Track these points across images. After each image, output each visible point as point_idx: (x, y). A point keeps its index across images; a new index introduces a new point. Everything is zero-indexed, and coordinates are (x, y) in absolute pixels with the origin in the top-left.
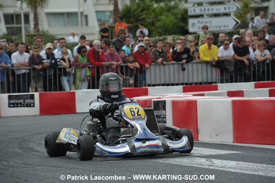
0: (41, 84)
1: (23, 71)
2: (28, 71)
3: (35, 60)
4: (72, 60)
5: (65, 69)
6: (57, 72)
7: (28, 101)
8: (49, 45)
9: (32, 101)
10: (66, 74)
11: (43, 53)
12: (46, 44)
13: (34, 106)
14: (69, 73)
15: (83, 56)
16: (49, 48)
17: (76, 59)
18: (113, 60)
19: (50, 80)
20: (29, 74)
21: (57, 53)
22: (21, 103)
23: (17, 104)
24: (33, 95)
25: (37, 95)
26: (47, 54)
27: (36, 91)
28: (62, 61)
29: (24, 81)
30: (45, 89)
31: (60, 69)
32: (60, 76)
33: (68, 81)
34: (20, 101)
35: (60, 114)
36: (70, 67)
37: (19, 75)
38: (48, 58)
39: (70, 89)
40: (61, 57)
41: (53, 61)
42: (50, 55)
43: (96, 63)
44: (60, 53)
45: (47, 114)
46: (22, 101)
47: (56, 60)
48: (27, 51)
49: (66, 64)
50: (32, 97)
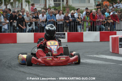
0: (68, 29)
1: (61, 23)
2: (63, 23)
3: (66, 18)
4: (82, 18)
5: (79, 22)
6: (76, 23)
7: (63, 36)
8: (72, 11)
9: (64, 36)
10: (79, 24)
11: (69, 15)
12: (71, 11)
13: (65, 38)
14: (81, 24)
15: (87, 17)
16: (72, 13)
17: (84, 18)
18: (101, 18)
19: (72, 27)
20: (63, 24)
21: (76, 15)
22: (59, 37)
23: (58, 37)
24: (65, 33)
25: (66, 33)
26: (71, 15)
27: (66, 32)
28: (78, 19)
29: (61, 27)
30: (70, 31)
31: (77, 22)
32: (77, 25)
33: (80, 28)
34: (59, 36)
35: (76, 42)
36: (81, 21)
37: (59, 24)
38: (72, 17)
39: (81, 31)
40: (77, 17)
41: (74, 19)
42: (73, 16)
43: (93, 20)
44: (77, 15)
45: (71, 42)
46: (60, 36)
47: (75, 18)
48: (63, 14)
49: (79, 20)
50: (64, 34)
